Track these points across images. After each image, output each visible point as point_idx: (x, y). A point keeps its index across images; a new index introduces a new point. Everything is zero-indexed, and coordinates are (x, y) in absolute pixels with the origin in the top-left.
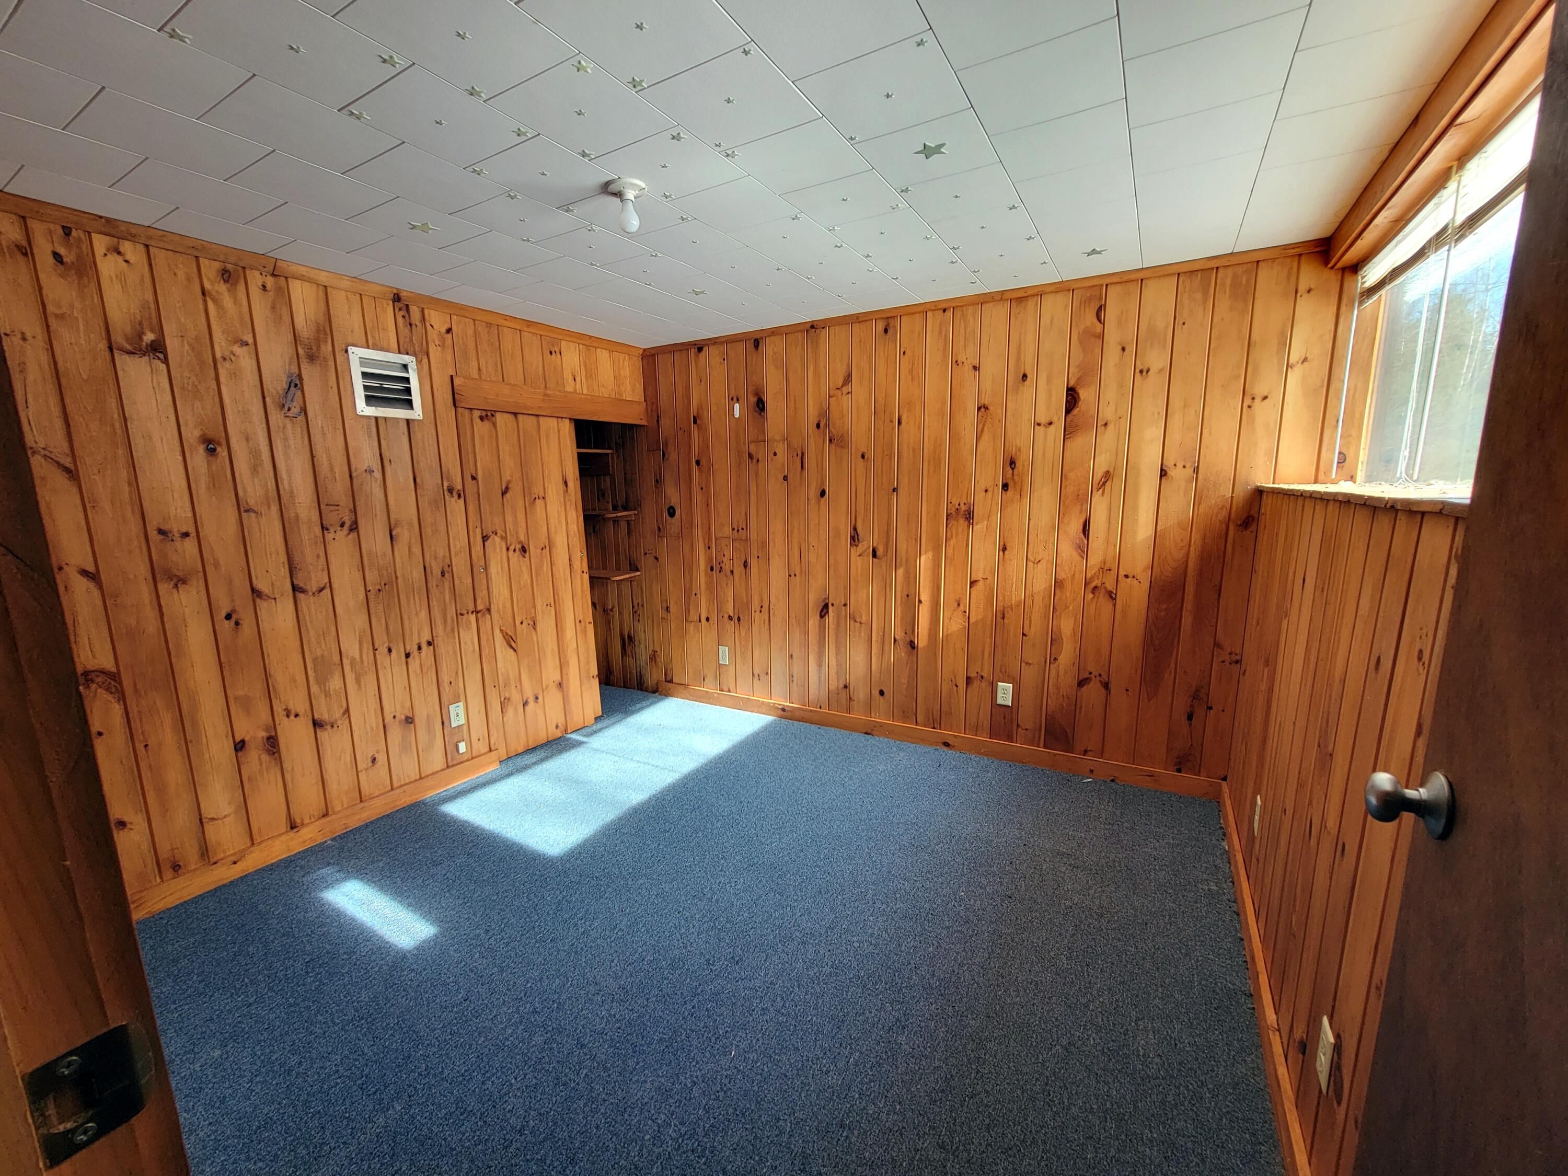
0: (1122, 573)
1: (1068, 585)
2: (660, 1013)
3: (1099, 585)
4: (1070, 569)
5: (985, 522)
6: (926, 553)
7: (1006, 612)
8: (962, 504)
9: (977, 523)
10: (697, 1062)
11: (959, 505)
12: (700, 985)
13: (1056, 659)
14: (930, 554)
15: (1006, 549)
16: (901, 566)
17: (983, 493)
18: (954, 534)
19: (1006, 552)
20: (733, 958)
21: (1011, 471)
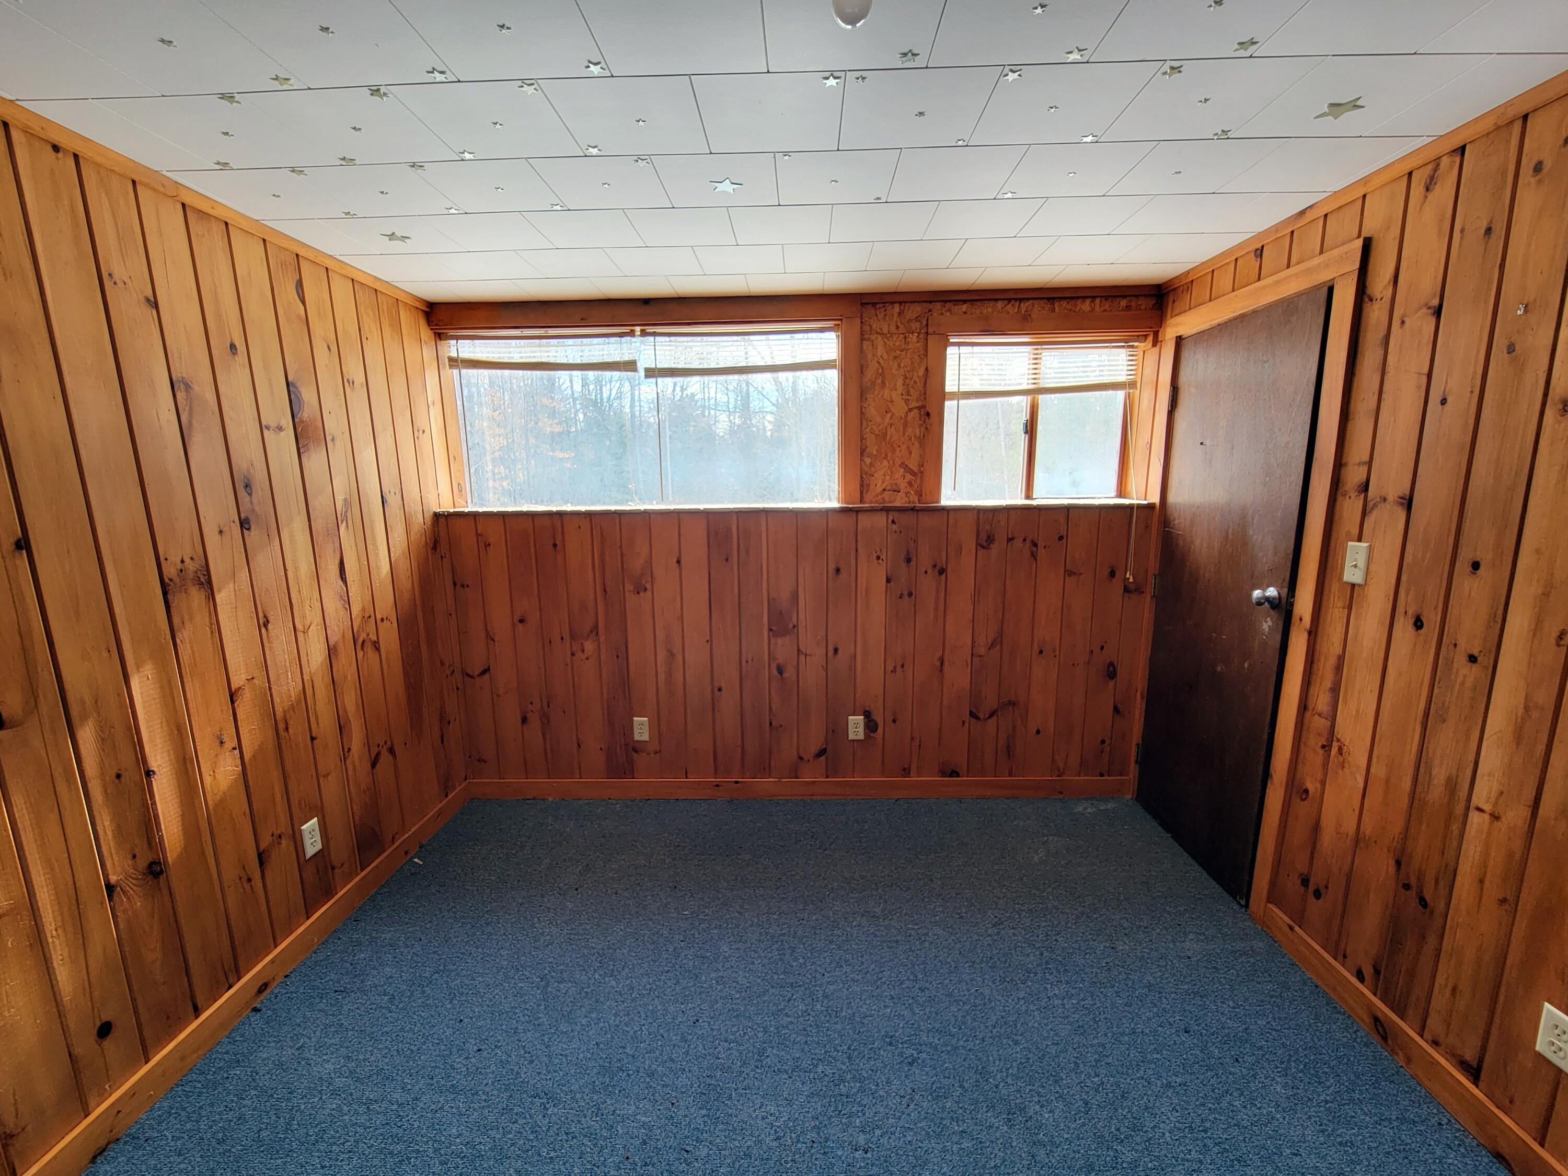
0: (379, 617)
1: (341, 648)
2: (997, 1064)
3: (365, 637)
4: (339, 627)
5: (231, 586)
6: (138, 667)
7: (288, 716)
8: (187, 560)
9: (219, 590)
10: (1004, 1007)
11: (182, 561)
12: (942, 1052)
13: (349, 749)
14: (149, 670)
15: (268, 621)
16: (84, 717)
17: (217, 536)
18: (186, 617)
19: (270, 626)
20: (890, 1044)
21: (248, 498)
